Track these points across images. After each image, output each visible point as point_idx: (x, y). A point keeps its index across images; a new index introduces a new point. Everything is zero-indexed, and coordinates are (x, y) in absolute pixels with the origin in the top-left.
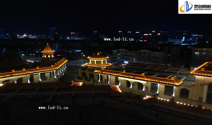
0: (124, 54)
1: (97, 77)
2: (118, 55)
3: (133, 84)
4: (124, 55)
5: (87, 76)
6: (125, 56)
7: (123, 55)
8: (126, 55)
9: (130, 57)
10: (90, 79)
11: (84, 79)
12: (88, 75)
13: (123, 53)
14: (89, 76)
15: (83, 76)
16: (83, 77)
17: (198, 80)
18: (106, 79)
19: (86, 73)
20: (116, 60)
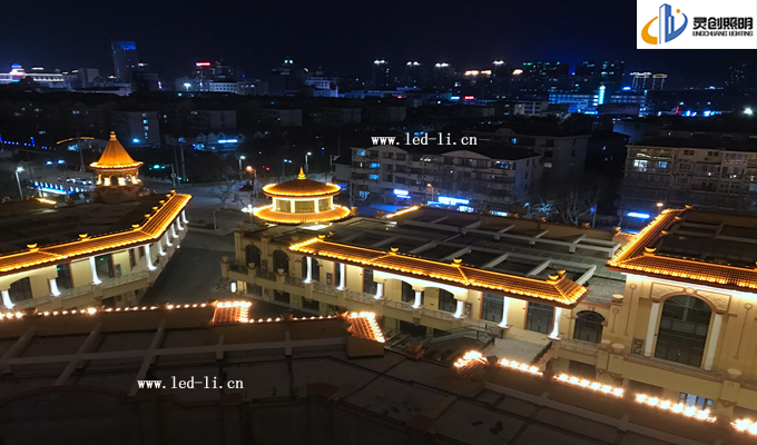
0: (394, 163)
1: (300, 264)
2: (374, 165)
3: (423, 293)
4: (394, 168)
5: (265, 262)
6: (397, 172)
7: (390, 167)
8: (401, 169)
9: (414, 177)
10: (276, 270)
11: (252, 273)
12: (269, 255)
13: (389, 161)
14: (270, 261)
15: (249, 260)
16: (252, 265)
17: (633, 288)
18: (332, 271)
19: (259, 250)
20: (366, 183)
